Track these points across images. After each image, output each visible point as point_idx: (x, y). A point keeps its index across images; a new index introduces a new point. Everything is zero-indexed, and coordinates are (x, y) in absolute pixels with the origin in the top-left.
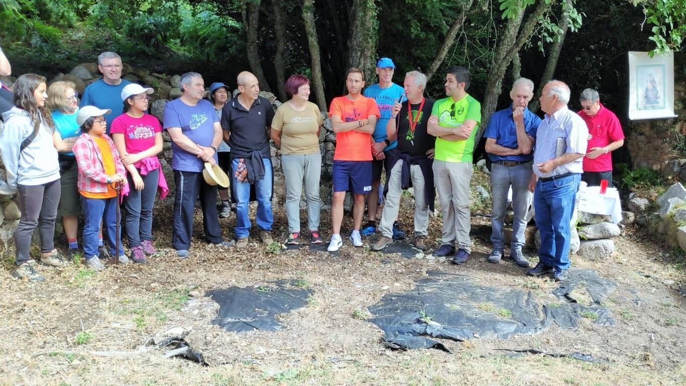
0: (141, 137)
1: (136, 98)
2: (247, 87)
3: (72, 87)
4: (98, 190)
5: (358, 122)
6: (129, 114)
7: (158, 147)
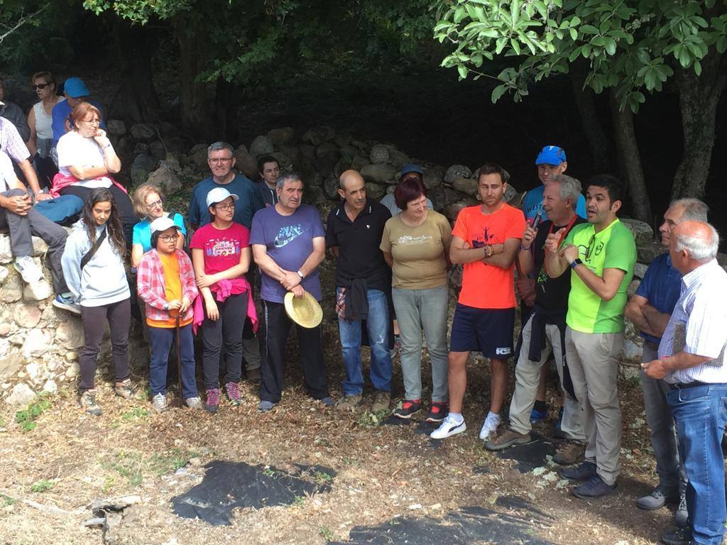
0: (220, 254)
1: (218, 206)
2: (347, 192)
3: (156, 192)
4: (158, 318)
5: (483, 249)
6: (214, 225)
7: (242, 267)
